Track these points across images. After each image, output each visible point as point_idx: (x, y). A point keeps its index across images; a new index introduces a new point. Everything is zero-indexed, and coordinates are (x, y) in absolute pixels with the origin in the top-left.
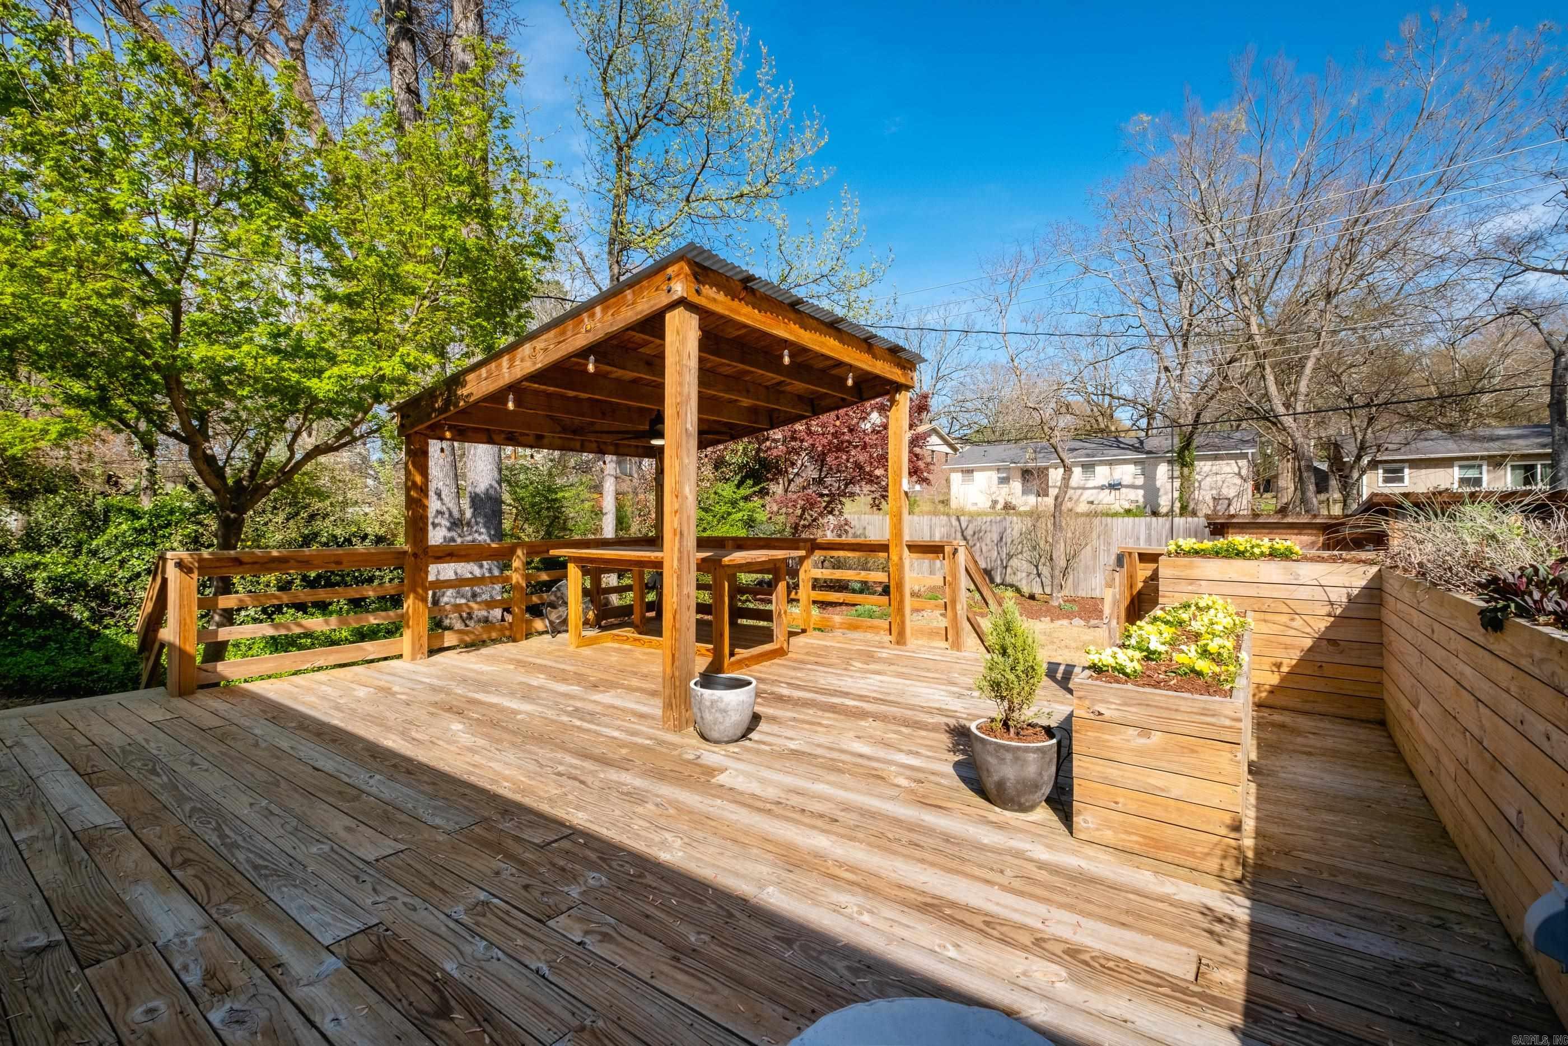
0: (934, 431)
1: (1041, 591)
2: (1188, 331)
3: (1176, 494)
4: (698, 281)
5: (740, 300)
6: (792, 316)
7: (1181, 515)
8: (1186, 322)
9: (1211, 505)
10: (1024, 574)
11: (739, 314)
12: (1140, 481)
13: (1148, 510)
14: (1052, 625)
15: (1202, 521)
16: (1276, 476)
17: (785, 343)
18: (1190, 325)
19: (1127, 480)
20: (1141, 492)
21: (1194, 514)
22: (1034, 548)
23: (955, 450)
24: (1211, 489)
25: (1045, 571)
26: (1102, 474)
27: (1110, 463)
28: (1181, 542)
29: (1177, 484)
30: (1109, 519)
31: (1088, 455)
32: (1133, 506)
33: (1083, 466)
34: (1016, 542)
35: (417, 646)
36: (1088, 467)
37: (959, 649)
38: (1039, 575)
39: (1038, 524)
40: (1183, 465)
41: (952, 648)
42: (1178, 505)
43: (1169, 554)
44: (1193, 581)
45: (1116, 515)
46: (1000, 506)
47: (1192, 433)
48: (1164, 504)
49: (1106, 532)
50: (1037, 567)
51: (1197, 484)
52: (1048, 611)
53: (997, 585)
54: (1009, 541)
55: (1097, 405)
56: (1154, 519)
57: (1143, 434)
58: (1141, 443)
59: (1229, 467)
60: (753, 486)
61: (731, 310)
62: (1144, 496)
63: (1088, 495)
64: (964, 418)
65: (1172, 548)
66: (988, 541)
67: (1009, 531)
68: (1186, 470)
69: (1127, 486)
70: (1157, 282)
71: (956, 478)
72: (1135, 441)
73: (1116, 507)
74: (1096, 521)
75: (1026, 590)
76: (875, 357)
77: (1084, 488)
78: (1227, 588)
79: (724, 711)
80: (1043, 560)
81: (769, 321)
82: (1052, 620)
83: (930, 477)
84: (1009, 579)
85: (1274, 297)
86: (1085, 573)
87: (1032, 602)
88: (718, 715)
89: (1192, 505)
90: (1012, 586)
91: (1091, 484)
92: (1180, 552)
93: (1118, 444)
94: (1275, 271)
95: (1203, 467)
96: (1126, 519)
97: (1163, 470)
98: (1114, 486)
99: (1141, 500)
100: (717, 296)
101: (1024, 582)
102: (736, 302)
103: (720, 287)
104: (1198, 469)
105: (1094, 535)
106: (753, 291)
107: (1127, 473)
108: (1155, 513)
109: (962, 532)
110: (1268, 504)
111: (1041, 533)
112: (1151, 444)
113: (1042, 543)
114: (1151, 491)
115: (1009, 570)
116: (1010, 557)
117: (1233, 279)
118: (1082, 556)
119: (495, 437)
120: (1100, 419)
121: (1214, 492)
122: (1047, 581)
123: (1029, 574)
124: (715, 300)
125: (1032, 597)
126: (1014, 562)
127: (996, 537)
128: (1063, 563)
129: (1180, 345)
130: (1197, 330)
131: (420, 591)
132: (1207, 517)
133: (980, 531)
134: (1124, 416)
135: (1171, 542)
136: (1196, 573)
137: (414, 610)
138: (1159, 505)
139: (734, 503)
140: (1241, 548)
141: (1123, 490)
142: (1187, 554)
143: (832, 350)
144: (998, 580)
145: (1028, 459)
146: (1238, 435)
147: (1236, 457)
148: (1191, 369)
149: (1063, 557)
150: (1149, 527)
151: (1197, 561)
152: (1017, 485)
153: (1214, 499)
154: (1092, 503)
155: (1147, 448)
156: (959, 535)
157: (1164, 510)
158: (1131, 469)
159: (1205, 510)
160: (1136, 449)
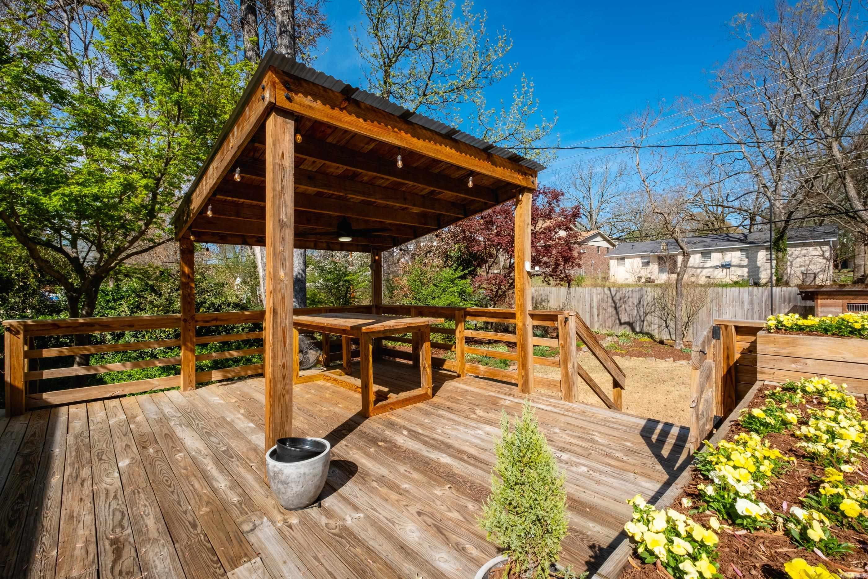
0: (599, 234)
1: (668, 337)
2: (781, 158)
3: (774, 270)
4: (289, 89)
5: (341, 109)
6: (403, 126)
7: (777, 285)
8: (778, 153)
9: (801, 278)
10: (656, 326)
11: (341, 121)
12: (745, 262)
13: (751, 281)
14: (675, 364)
15: (796, 290)
16: (854, 257)
17: (398, 150)
18: (782, 153)
19: (735, 261)
20: (746, 270)
21: (787, 284)
22: (664, 309)
23: (614, 246)
24: (801, 266)
25: (672, 324)
26: (716, 258)
27: (722, 251)
28: (782, 317)
29: (774, 264)
30: (720, 289)
31: (705, 246)
32: (740, 279)
33: (702, 253)
34: (650, 304)
35: (187, 382)
36: (706, 254)
37: (570, 401)
38: (667, 327)
39: (666, 293)
40: (779, 250)
41: (565, 399)
42: (774, 278)
43: (769, 330)
44: (796, 359)
45: (726, 286)
46: (643, 280)
47: (785, 228)
48: (764, 276)
49: (717, 299)
50: (666, 321)
51: (789, 263)
52: (672, 353)
53: (637, 333)
54: (645, 304)
55: (713, 213)
56: (755, 289)
57: (748, 231)
58: (746, 236)
59: (814, 251)
60: (463, 270)
61: (332, 118)
62: (748, 272)
63: (706, 272)
64: (620, 226)
65: (772, 323)
66: (630, 304)
67: (645, 297)
68: (780, 254)
69: (735, 266)
70: (756, 128)
71: (613, 263)
72: (741, 235)
73: (728, 280)
74: (710, 290)
75: (657, 337)
76: (494, 164)
77: (703, 268)
78: (840, 370)
79: (285, 483)
80: (670, 317)
81: (376, 129)
82: (674, 361)
83: (581, 262)
84: (645, 329)
85: (851, 129)
86: (702, 326)
87: (661, 346)
88: (280, 486)
89: (785, 278)
90: (647, 334)
91: (708, 265)
92: (780, 328)
93: (728, 238)
94: (852, 109)
95: (794, 252)
96: (733, 289)
97: (762, 255)
98: (725, 266)
99: (746, 275)
100: (313, 104)
101: (656, 331)
102: (336, 112)
103: (316, 97)
104: (790, 253)
105: (709, 300)
106: (357, 103)
107: (735, 257)
108: (757, 284)
109: (612, 298)
110: (846, 276)
111: (668, 298)
112: (752, 237)
113: (669, 306)
114: (754, 269)
115: (645, 323)
116: (646, 314)
117: (817, 117)
118: (699, 315)
119: (249, 240)
120: (715, 223)
121: (803, 268)
122: (673, 331)
123: (660, 326)
124: (311, 107)
125: (661, 342)
126: (649, 318)
127: (636, 301)
128: (685, 319)
129: (774, 169)
130: (787, 158)
131: (189, 345)
132: (799, 286)
133: (624, 297)
134: (733, 220)
135: (770, 317)
136: (800, 351)
137: (185, 357)
138: (759, 278)
139: (452, 281)
140: (857, 326)
141: (732, 268)
142: (789, 330)
143: (448, 156)
144: (638, 329)
145: (662, 248)
146: (821, 229)
147: (820, 244)
148: (783, 186)
149: (685, 314)
150: (751, 294)
151: (802, 338)
152: (654, 267)
153: (803, 273)
154: (709, 277)
155: (750, 239)
156: (610, 300)
157: (763, 281)
158: (738, 254)
159: (796, 281)
160: (742, 241)
